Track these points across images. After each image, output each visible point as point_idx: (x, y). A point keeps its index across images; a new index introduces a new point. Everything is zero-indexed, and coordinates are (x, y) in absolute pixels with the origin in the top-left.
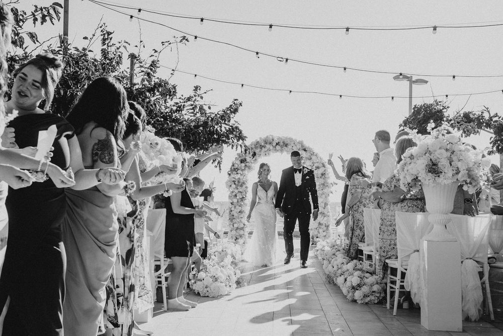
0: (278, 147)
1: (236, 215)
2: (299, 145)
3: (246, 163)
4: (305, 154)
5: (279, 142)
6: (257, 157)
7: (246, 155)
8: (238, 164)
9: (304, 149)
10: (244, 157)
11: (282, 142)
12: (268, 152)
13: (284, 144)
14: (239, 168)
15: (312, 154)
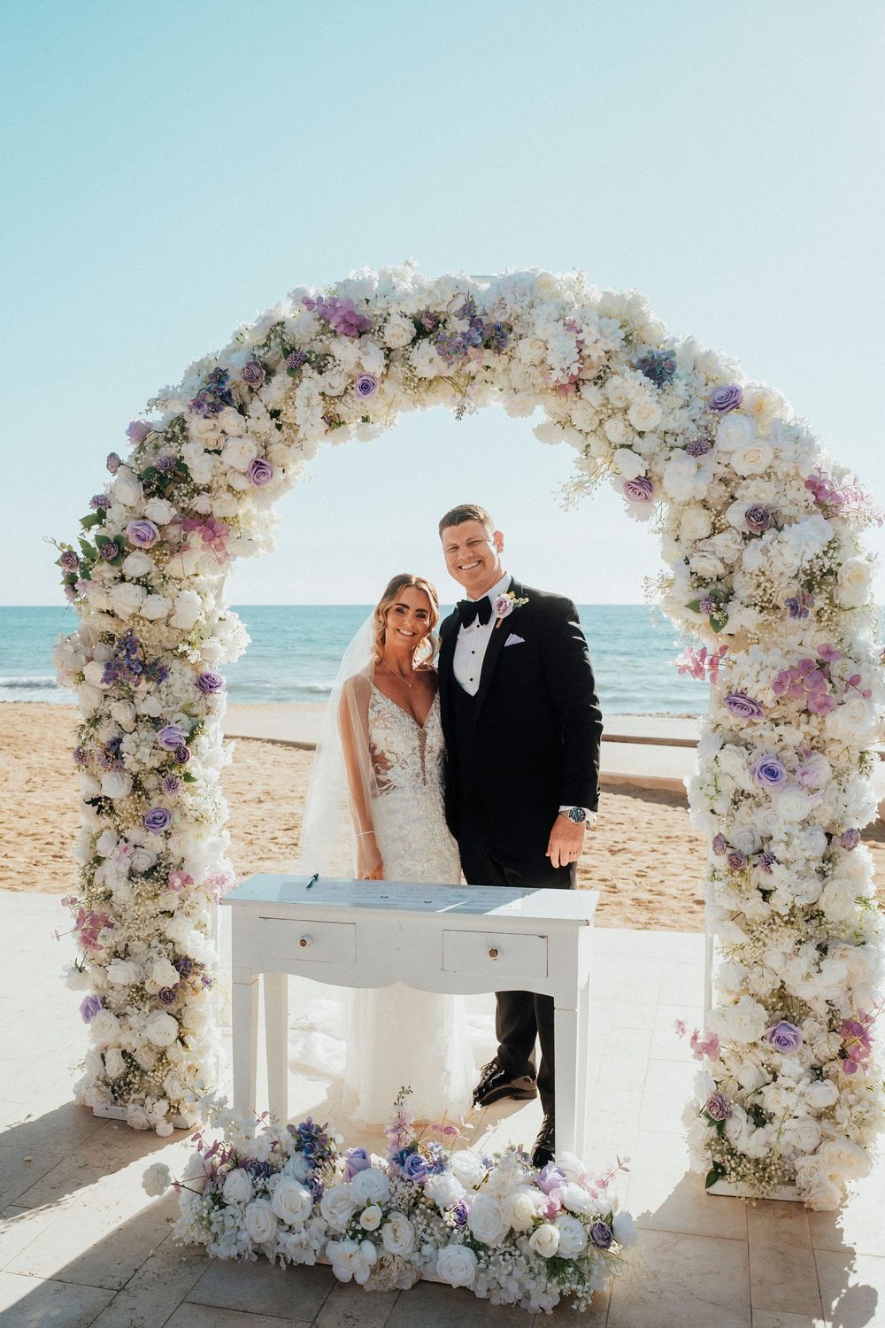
0: (429, 359)
2: (601, 331)
3: (186, 499)
4: (658, 402)
5: (442, 318)
6: (277, 449)
7: (185, 433)
8: (131, 502)
9: (643, 361)
10: (171, 446)
11: (461, 308)
12: (358, 400)
13: (477, 329)
14: (134, 534)
15: (716, 403)
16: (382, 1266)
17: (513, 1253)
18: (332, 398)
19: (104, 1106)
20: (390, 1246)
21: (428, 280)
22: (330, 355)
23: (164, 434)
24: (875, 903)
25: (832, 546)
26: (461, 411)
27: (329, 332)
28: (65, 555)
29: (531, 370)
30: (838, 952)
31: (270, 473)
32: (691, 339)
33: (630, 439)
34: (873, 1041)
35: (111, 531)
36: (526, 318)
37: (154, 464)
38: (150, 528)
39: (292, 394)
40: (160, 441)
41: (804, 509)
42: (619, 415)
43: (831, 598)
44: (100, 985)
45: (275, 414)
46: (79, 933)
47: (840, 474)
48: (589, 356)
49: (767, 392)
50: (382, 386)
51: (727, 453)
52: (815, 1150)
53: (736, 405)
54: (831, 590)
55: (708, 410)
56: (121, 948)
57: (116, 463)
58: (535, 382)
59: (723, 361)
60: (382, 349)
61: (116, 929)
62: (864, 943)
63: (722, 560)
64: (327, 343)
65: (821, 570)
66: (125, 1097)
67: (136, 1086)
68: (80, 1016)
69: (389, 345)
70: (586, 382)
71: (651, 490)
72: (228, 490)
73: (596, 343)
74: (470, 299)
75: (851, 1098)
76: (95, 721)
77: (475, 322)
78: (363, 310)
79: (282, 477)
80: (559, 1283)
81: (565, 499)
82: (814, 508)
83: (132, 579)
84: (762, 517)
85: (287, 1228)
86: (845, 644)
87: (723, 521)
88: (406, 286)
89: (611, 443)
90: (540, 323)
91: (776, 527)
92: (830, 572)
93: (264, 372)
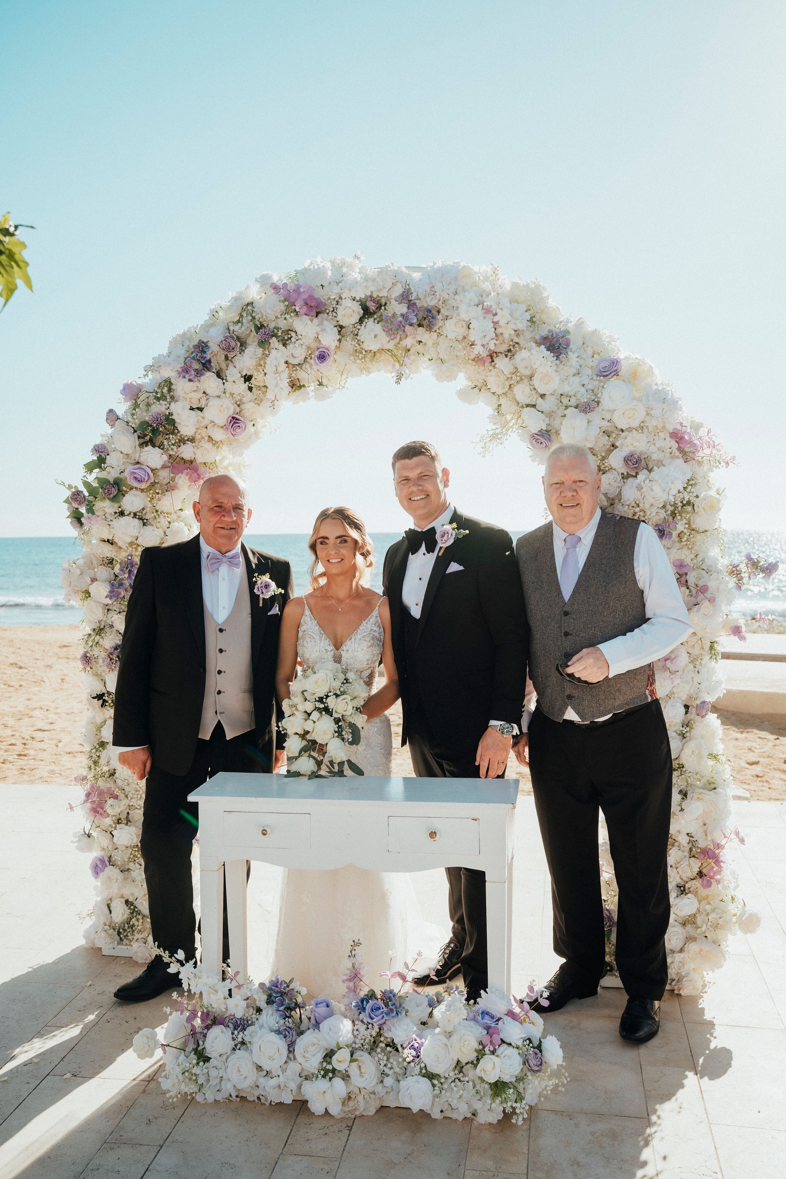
0: (375, 335)
2: (511, 314)
3: (175, 447)
4: (556, 371)
5: (383, 301)
6: (249, 408)
7: (171, 394)
8: (128, 450)
9: (545, 338)
10: (160, 404)
11: (400, 295)
12: (315, 367)
13: (413, 311)
14: (132, 477)
15: (601, 372)
16: (349, 1098)
17: (462, 1079)
18: (294, 365)
19: (111, 946)
20: (357, 1080)
21: (372, 270)
22: (292, 330)
23: (154, 394)
24: (723, 758)
25: (690, 483)
26: (399, 378)
27: (292, 312)
28: (74, 494)
29: (455, 344)
30: (696, 796)
31: (244, 426)
32: (581, 321)
33: (534, 400)
34: (724, 862)
35: (111, 474)
36: (452, 303)
37: (147, 419)
38: (145, 471)
39: (262, 362)
40: (152, 400)
41: (668, 454)
42: (526, 381)
43: (689, 523)
44: (105, 847)
45: (248, 378)
46: (88, 805)
47: (697, 427)
48: (502, 334)
49: (641, 362)
50: (335, 357)
51: (609, 411)
52: (681, 949)
53: (616, 373)
54: (689, 518)
55: (595, 377)
56: (123, 816)
57: (114, 418)
58: (459, 354)
59: (606, 338)
60: (336, 326)
61: (120, 800)
62: (715, 789)
63: (605, 495)
64: (291, 321)
65: (682, 502)
66: (130, 937)
67: (140, 927)
68: (89, 873)
69: (341, 323)
70: (499, 354)
71: (550, 440)
72: (208, 441)
73: (508, 323)
74: (408, 287)
75: (708, 907)
76: (99, 631)
77: (411, 305)
78: (319, 294)
79: (253, 429)
80: (502, 1102)
81: (483, 448)
82: (677, 453)
83: (130, 514)
84: (637, 461)
85: (265, 1073)
86: (699, 558)
87: (606, 464)
88: (355, 275)
89: (518, 404)
90: (463, 308)
91: (647, 468)
92: (689, 503)
93: (239, 344)
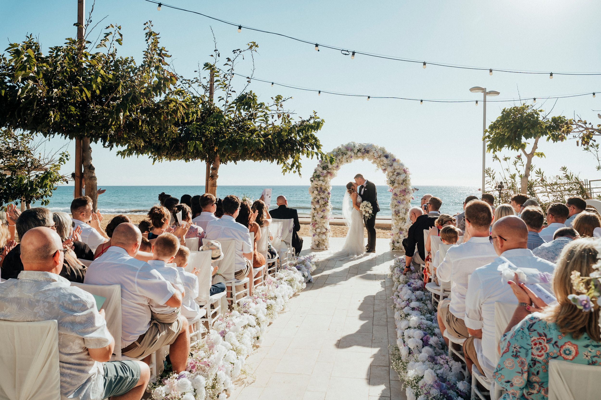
0: (359, 154)
1: (318, 220)
2: (380, 152)
3: (328, 170)
4: (386, 160)
6: (340, 165)
8: (320, 170)
9: (385, 156)
10: (326, 163)
11: (363, 148)
12: (350, 159)
18: (347, 158)
21: (360, 144)
22: (347, 153)
25: (406, 177)
26: (363, 160)
27: (347, 150)
28: (311, 177)
32: (390, 153)
35: (318, 174)
36: (371, 150)
37: (323, 166)
38: (323, 174)
39: (342, 158)
41: (403, 173)
42: (382, 162)
43: (406, 183)
44: (315, 232)
45: (340, 160)
47: (407, 169)
48: (379, 155)
49: (399, 159)
50: (353, 157)
51: (394, 166)
53: (395, 161)
55: (392, 161)
56: (318, 228)
57: (318, 166)
58: (372, 157)
59: (394, 155)
63: (394, 178)
66: (319, 246)
69: (354, 152)
70: (378, 158)
71: (385, 170)
72: (333, 169)
76: (315, 198)
77: (365, 150)
78: (351, 148)
79: (340, 168)
83: (321, 180)
86: (407, 188)
87: (394, 174)
88: (357, 145)
89: (381, 165)
91: (400, 175)
92: (406, 180)
93: (338, 155)
